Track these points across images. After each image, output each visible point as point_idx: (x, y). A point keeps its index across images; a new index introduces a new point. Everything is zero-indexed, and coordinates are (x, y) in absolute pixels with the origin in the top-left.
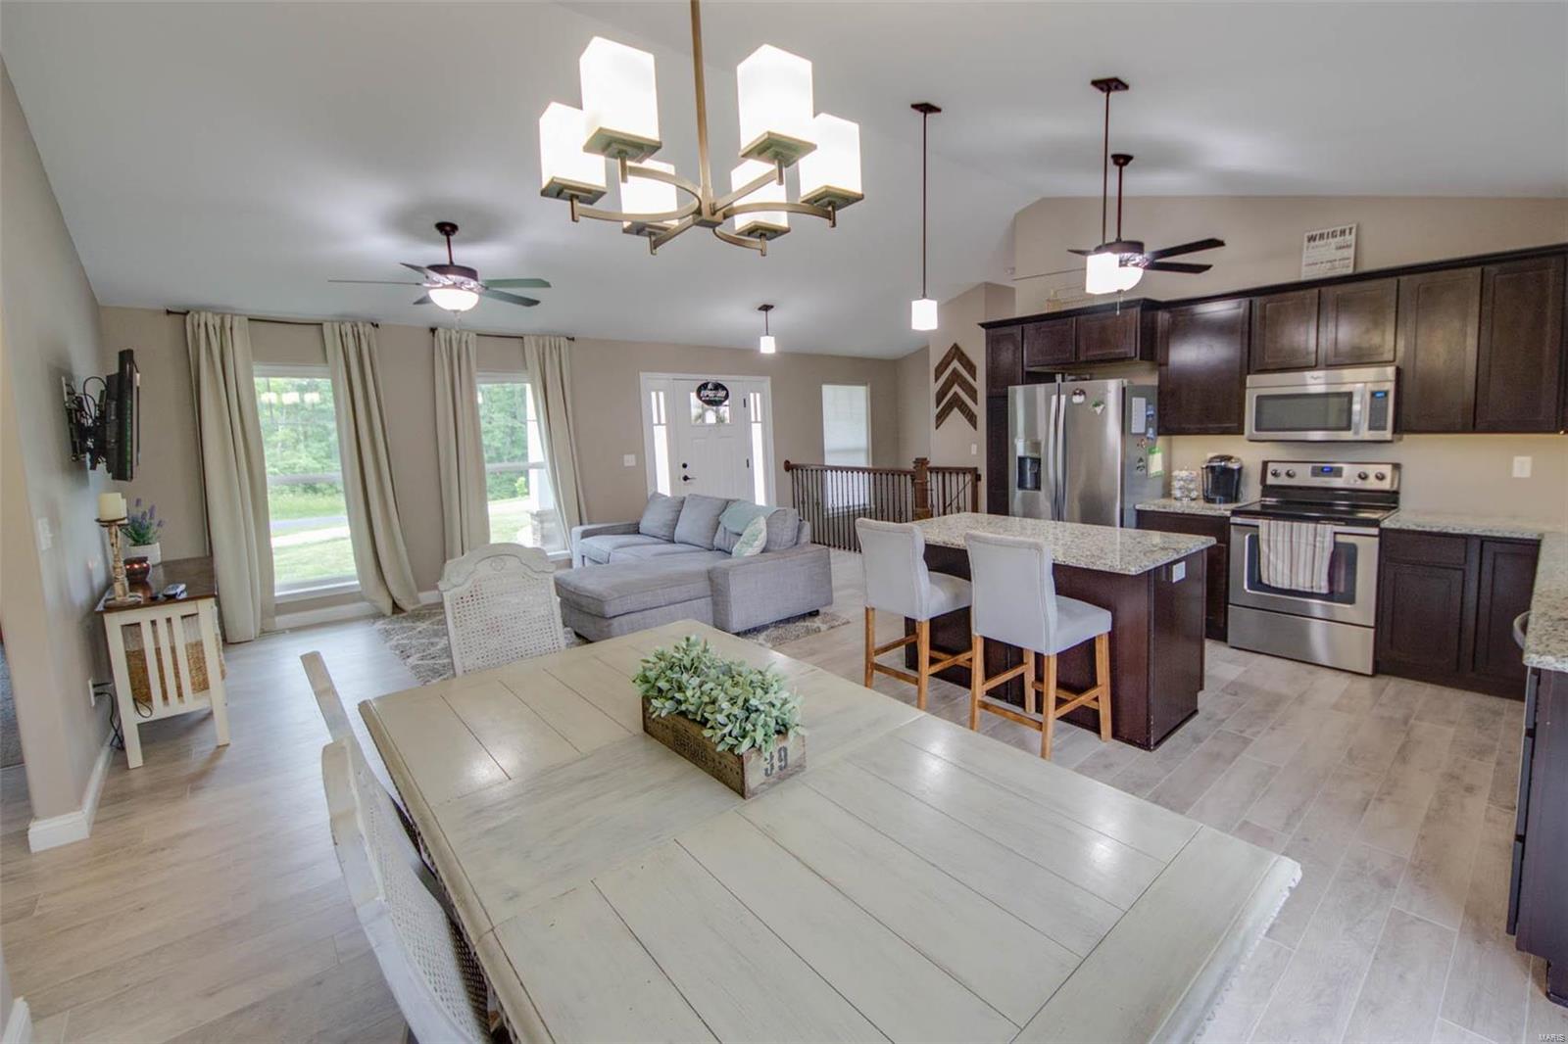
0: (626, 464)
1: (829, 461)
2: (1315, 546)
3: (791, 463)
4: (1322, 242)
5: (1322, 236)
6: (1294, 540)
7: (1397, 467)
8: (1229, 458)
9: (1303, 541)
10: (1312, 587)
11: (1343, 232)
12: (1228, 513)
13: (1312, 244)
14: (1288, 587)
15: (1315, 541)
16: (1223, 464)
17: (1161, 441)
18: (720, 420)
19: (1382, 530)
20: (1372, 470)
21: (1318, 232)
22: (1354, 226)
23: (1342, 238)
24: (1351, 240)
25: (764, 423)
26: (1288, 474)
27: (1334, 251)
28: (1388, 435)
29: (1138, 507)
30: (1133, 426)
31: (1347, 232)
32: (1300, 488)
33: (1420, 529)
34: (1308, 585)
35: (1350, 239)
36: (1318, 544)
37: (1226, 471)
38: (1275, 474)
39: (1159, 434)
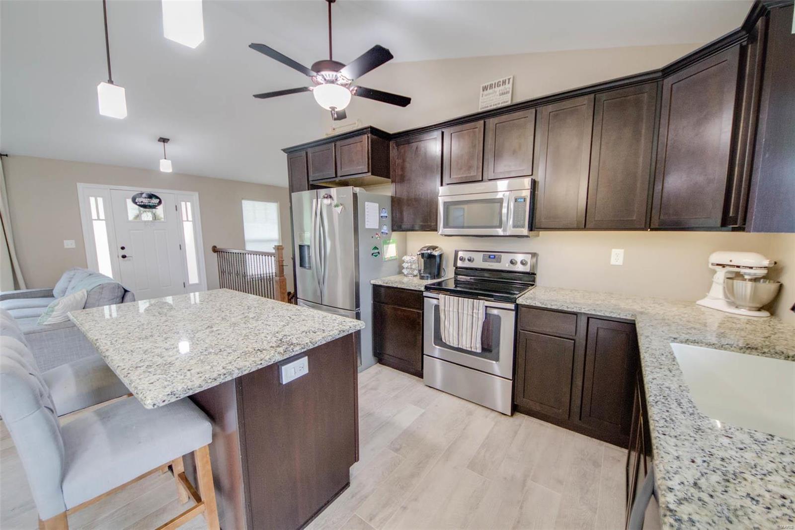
0: (66, 247)
1: (249, 247)
2: (473, 316)
3: (218, 247)
4: (491, 91)
5: (491, 86)
6: (460, 311)
7: (534, 255)
8: (434, 248)
9: (465, 312)
10: (471, 347)
11: (504, 82)
12: (423, 289)
13: (485, 92)
14: (457, 346)
15: (473, 313)
16: (429, 251)
17: (395, 235)
18: (155, 217)
19: (517, 306)
20: (519, 258)
21: (489, 83)
22: (512, 77)
23: (504, 86)
24: (509, 88)
25: (194, 222)
26: (469, 260)
27: (499, 97)
28: (525, 231)
29: (373, 282)
30: (366, 223)
31: (507, 81)
32: (476, 269)
33: (543, 306)
34: (468, 346)
35: (509, 86)
36: (474, 315)
37: (431, 257)
38: (462, 259)
39: (393, 230)
